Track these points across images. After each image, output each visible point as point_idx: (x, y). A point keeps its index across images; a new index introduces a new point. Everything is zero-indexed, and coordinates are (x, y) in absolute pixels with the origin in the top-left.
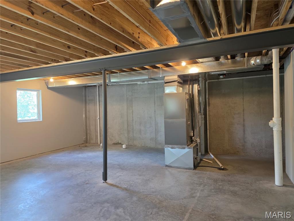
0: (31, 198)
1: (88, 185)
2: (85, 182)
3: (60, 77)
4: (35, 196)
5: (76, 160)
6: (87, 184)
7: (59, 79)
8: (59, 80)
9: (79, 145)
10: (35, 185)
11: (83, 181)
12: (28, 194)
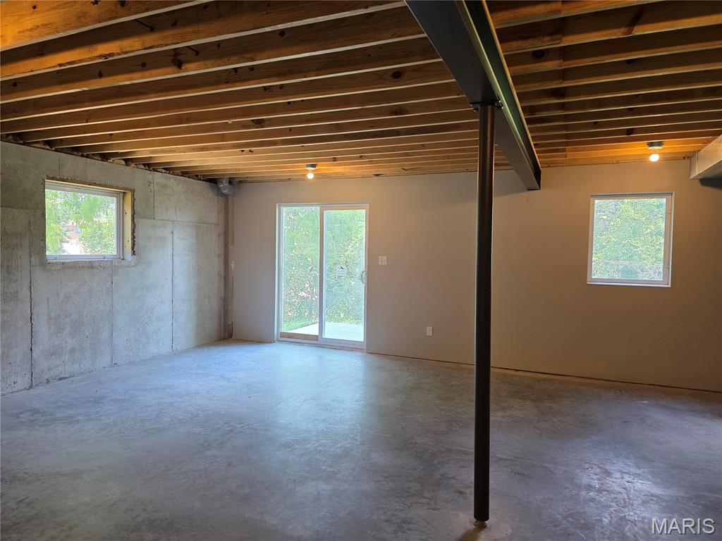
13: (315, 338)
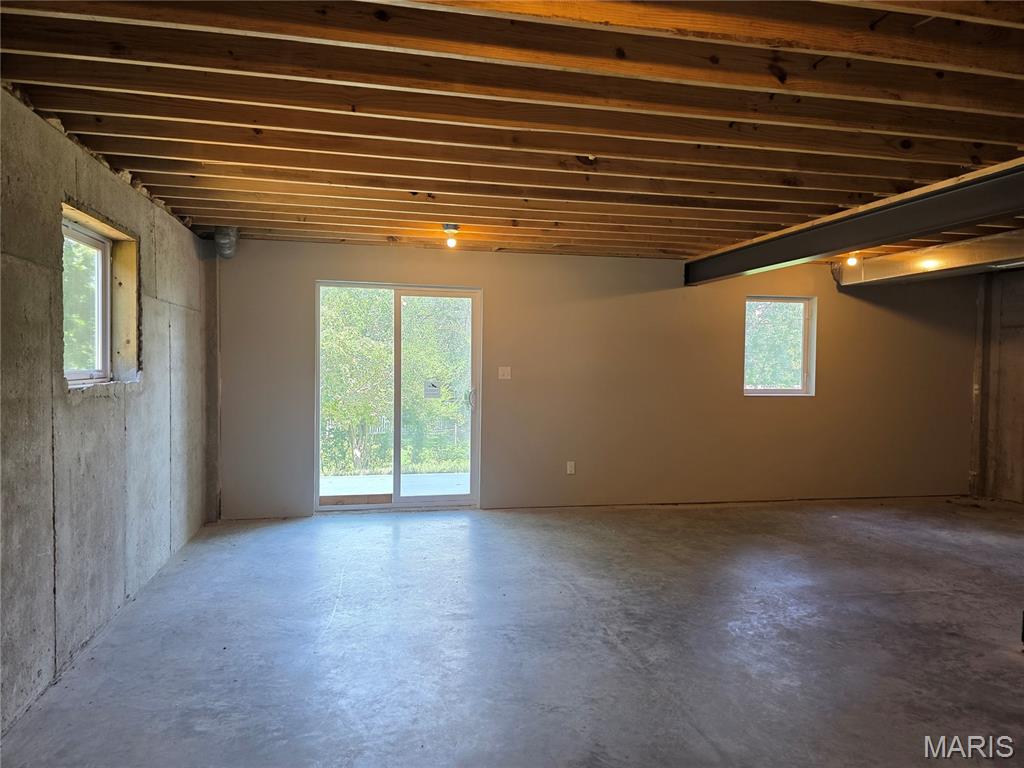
0: (764, 616)
1: (955, 642)
2: (945, 628)
3: (882, 250)
4: (774, 614)
5: (924, 546)
6: (953, 634)
7: (880, 255)
8: (880, 258)
9: (948, 498)
10: (777, 584)
11: (940, 621)
12: (757, 601)
13: (387, 498)
